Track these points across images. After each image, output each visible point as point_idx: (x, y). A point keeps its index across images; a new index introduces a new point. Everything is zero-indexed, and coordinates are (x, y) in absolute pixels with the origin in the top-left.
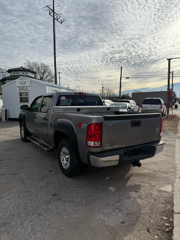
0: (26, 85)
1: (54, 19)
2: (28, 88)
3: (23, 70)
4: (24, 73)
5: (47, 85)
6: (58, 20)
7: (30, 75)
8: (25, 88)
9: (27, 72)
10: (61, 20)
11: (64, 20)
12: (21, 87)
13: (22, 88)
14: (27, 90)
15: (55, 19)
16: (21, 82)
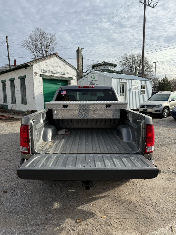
0: (95, 79)
1: (145, 5)
2: (97, 82)
3: (103, 65)
4: (104, 67)
5: (113, 78)
6: (150, 5)
7: (111, 68)
8: (95, 82)
9: (108, 66)
10: (154, 4)
11: (157, 3)
12: (91, 81)
13: (92, 83)
14: (95, 84)
15: (147, 5)
16: (91, 77)
